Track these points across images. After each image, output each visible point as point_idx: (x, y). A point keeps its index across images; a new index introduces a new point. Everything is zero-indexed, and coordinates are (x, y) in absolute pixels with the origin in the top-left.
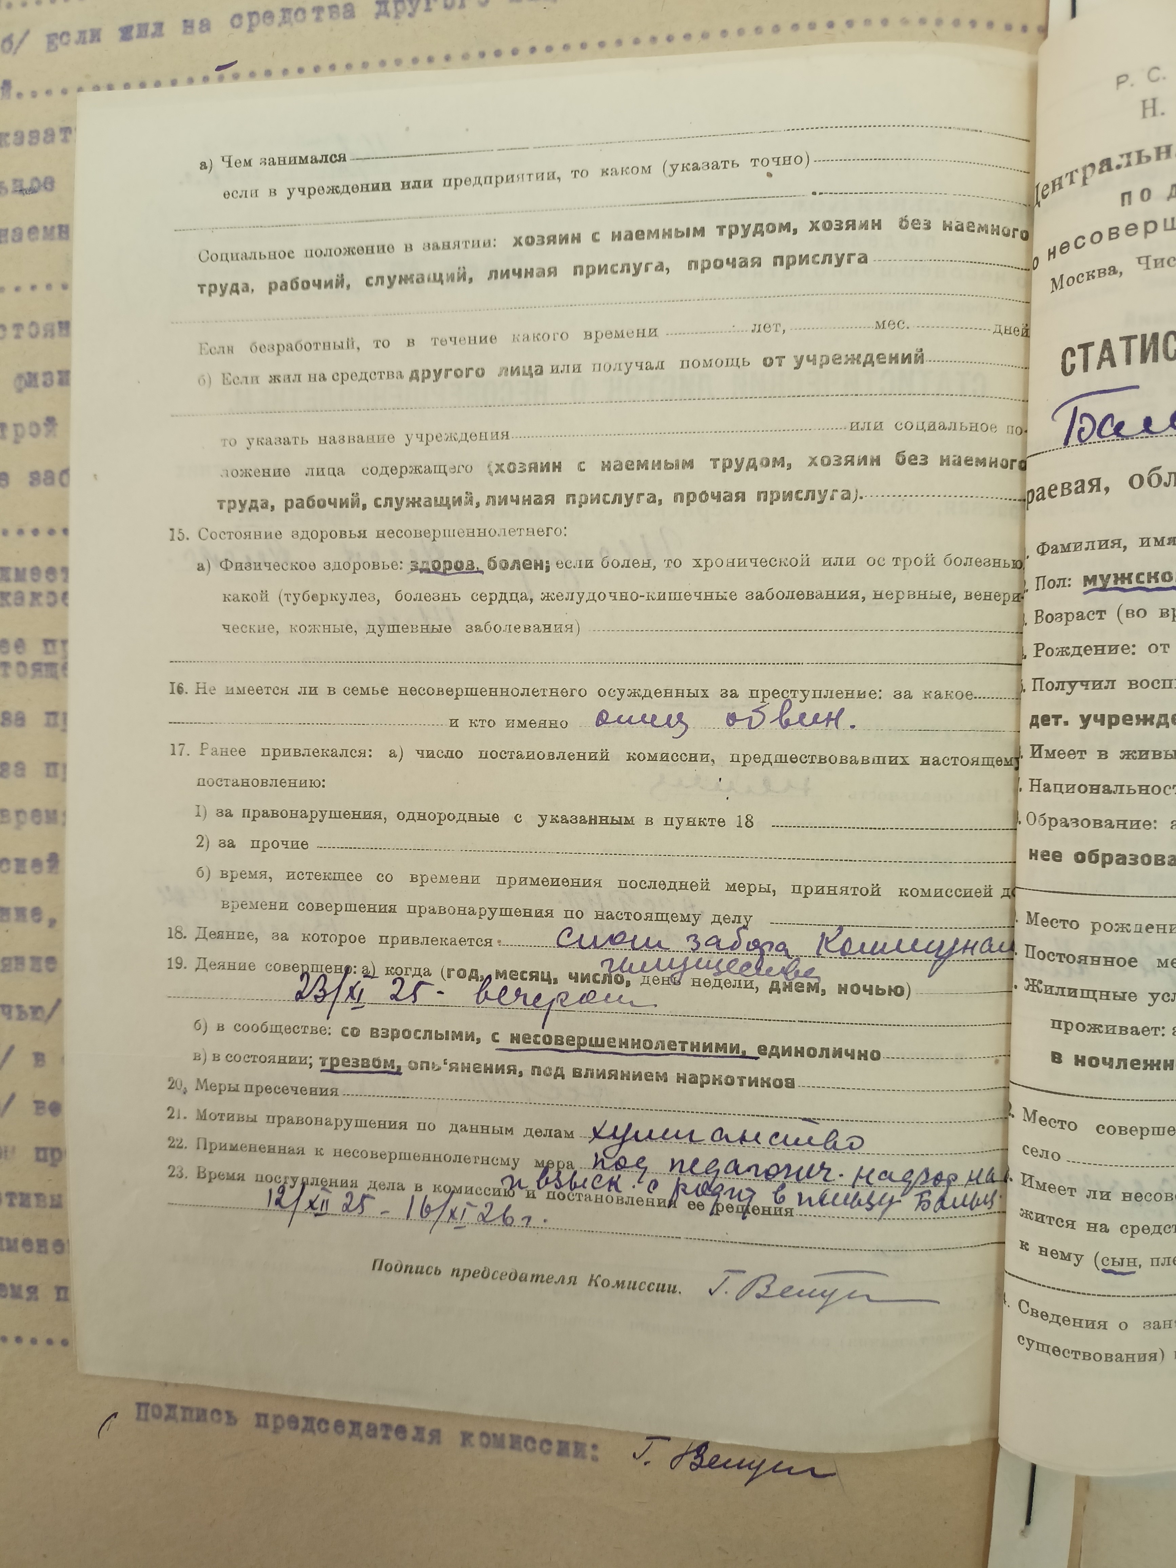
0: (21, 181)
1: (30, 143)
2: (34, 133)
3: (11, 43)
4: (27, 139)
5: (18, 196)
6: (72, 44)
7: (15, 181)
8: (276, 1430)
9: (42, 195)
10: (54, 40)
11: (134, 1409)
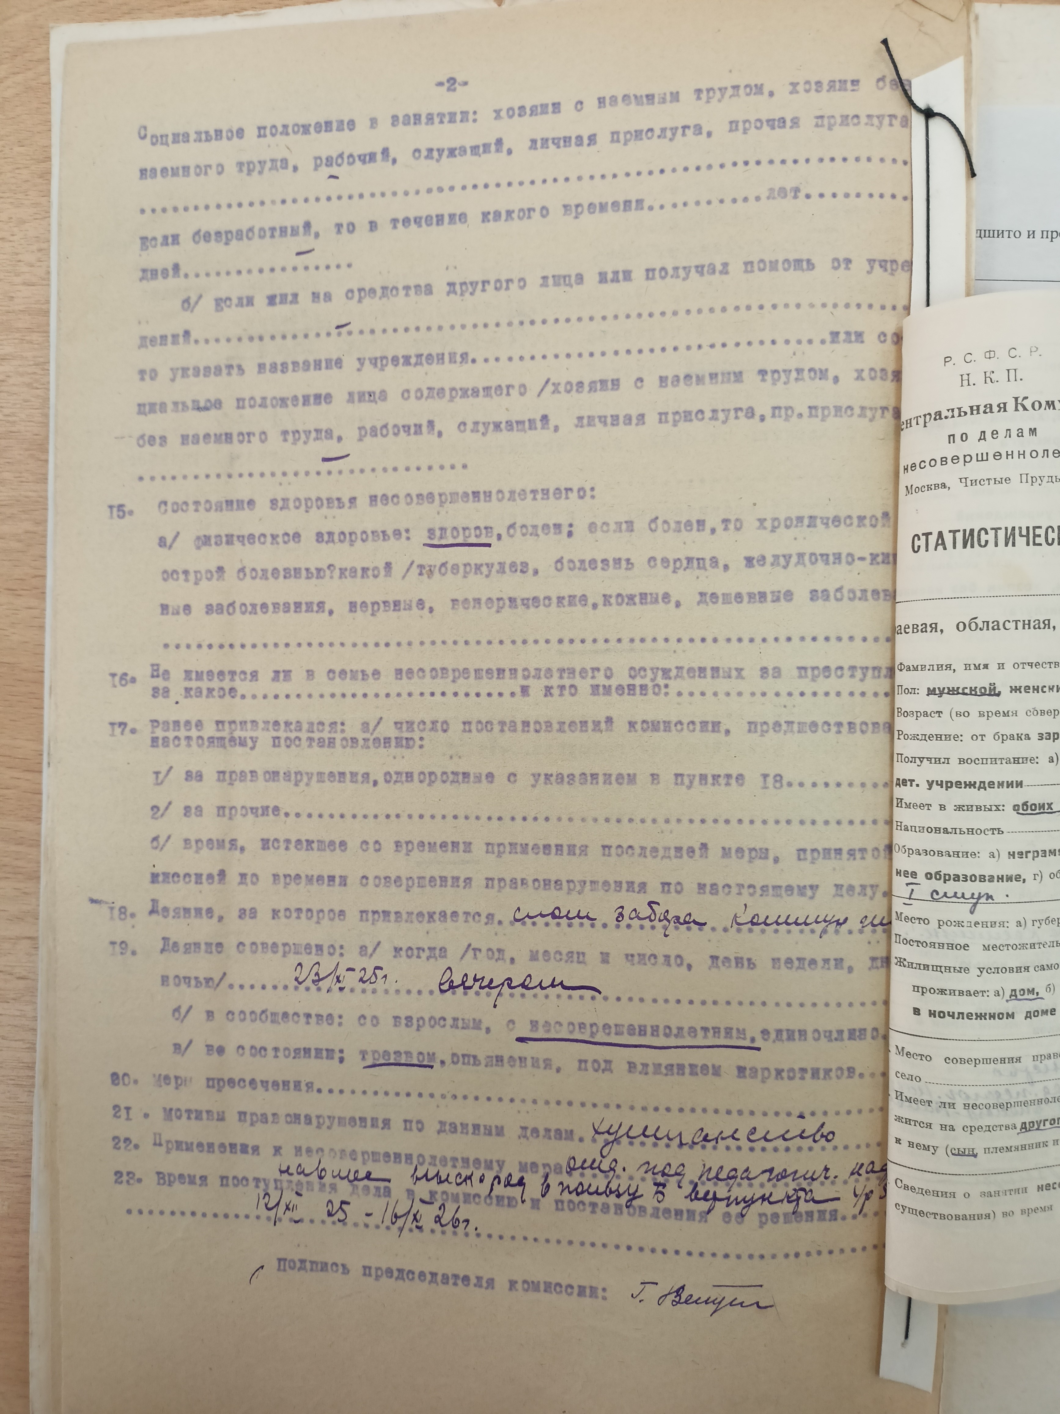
0: (198, 402)
1: (205, 376)
2: (207, 369)
3: (189, 304)
4: (202, 372)
5: (196, 413)
6: (233, 307)
7: (194, 401)
8: (377, 1278)
9: (213, 412)
10: (220, 303)
11: (276, 1263)
